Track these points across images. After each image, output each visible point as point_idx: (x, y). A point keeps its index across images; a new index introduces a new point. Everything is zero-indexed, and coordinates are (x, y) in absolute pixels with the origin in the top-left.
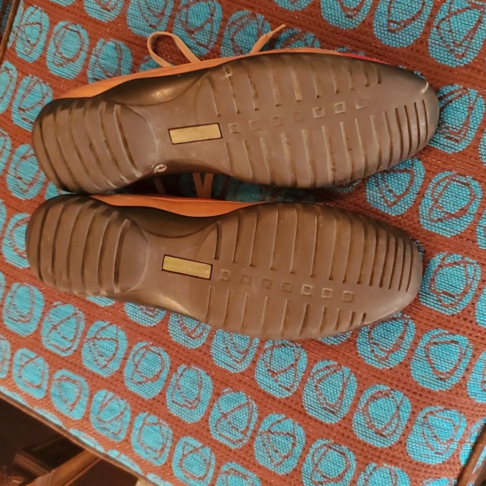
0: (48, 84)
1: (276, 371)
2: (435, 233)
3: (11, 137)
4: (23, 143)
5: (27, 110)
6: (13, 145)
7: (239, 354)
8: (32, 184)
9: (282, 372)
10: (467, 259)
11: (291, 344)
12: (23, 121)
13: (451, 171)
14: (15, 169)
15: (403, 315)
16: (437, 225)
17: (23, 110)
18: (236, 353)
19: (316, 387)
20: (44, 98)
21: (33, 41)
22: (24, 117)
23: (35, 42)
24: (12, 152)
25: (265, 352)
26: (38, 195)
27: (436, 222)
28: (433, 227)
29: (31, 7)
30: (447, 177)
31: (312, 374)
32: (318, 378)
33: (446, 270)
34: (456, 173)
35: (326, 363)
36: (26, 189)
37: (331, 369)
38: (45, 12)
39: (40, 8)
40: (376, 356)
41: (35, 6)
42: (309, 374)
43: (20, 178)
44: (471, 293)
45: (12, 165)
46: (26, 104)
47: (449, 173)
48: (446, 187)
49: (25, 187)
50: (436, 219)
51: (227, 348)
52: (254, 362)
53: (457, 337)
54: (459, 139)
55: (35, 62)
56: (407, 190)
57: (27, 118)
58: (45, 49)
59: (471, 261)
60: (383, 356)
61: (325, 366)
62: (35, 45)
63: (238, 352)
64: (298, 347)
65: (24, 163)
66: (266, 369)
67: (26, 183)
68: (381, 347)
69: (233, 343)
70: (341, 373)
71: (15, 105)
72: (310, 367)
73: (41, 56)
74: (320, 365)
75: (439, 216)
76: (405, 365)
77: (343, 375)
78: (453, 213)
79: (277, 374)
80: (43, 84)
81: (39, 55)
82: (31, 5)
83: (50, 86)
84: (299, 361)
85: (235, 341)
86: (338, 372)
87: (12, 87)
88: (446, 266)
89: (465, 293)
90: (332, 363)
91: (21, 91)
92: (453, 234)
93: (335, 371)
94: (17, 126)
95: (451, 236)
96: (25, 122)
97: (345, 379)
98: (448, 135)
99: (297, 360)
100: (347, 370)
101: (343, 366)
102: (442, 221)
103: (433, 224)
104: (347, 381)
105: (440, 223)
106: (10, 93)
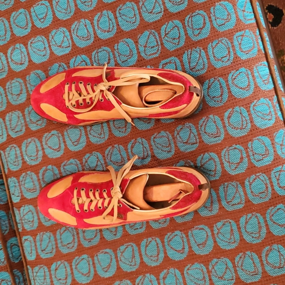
0: (48, 231)
1: (222, 276)
2: (238, 174)
3: (45, 265)
4: (52, 264)
5: (46, 248)
6: (48, 268)
7: (202, 281)
8: (66, 278)
9: (224, 274)
10: (257, 175)
11: (219, 260)
12: (46, 255)
13: (225, 148)
14: (55, 277)
15: (252, 214)
16: (236, 170)
17: (44, 250)
18: (200, 282)
19: (242, 269)
20: (50, 238)
21: (31, 220)
22: (46, 252)
23: (33, 219)
24: (50, 271)
25: (211, 271)
26: (72, 280)
27: (235, 169)
28: (236, 172)
29: (22, 208)
30: (226, 151)
31: (237, 266)
32: (240, 265)
33: (253, 184)
34: (228, 147)
35: (239, 256)
36: (65, 282)
37: (242, 257)
38: (30, 205)
39: (26, 205)
40: (256, 238)
41: (23, 206)
42: (236, 266)
43: (60, 279)
44: (269, 186)
45: (53, 277)
46: (44, 247)
47: (226, 149)
48: (229, 155)
49: (65, 281)
50: (234, 168)
51: (195, 283)
52: (210, 279)
53: (279, 206)
54: (219, 135)
55: (38, 227)
56: (216, 166)
57: (47, 252)
58: (39, 219)
59: (259, 174)
60: (258, 236)
61: (239, 258)
62: (33, 221)
63: (201, 280)
64: (223, 259)
65: (58, 272)
66: (217, 278)
67: (64, 280)
68: (254, 233)
69: (196, 279)
70: (247, 256)
71: (39, 251)
72: (233, 263)
73: (39, 223)
74: (237, 259)
75: (235, 167)
76: (269, 232)
77: (249, 256)
78: (238, 162)
79: (223, 277)
80: (46, 233)
81: (37, 223)
82: (21, 207)
83: (50, 232)
84: (228, 264)
85: (196, 277)
86: (246, 256)
87: (33, 245)
88: (252, 183)
89: (267, 188)
90: (241, 254)
91: (38, 244)
92: (245, 169)
93: (245, 257)
94: (45, 259)
95: (245, 170)
96: (47, 254)
97: (251, 257)
98: (214, 136)
99: (227, 265)
100: (248, 253)
101: (246, 253)
102: (237, 168)
103: (235, 171)
104: (252, 257)
105: (237, 169)
106: (34, 248)
